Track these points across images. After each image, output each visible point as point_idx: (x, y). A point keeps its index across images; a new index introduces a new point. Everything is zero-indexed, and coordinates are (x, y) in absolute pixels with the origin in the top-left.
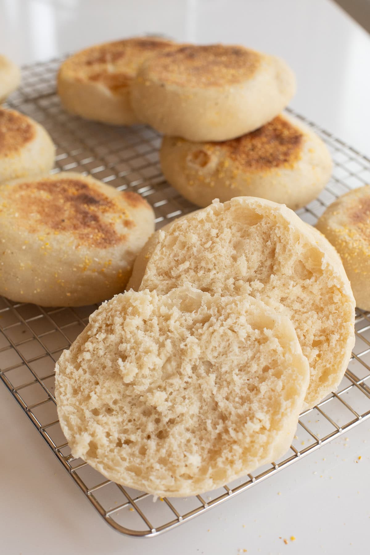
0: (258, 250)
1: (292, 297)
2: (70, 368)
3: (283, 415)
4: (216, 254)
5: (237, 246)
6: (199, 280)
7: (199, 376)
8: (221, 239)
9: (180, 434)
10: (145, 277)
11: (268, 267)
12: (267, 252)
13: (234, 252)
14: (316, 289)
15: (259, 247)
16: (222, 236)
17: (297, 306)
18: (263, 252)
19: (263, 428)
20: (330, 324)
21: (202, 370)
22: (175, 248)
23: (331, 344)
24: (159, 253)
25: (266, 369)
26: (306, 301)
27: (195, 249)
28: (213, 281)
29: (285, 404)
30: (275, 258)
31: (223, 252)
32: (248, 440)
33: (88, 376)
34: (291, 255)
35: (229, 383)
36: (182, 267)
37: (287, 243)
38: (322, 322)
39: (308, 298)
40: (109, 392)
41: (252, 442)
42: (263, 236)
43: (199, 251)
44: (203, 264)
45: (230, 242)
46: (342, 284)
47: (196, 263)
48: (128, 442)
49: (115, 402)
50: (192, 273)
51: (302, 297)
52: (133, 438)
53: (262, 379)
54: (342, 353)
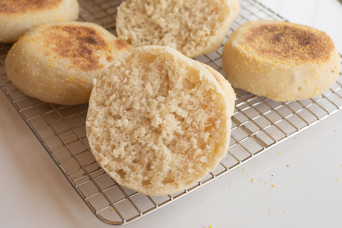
0: (157, 78)
1: (185, 102)
4: (131, 85)
5: (144, 78)
6: (123, 104)
8: (133, 76)
10: (89, 108)
11: (166, 87)
12: (163, 78)
13: (143, 82)
14: (199, 93)
15: (158, 75)
16: (133, 73)
17: (190, 107)
18: (161, 78)
20: (213, 114)
22: (105, 87)
23: (216, 127)
24: (95, 92)
26: (195, 103)
27: (117, 85)
28: (133, 103)
30: (169, 80)
31: (136, 83)
34: (179, 76)
36: (112, 98)
37: (175, 69)
38: (208, 115)
39: (196, 101)
42: (159, 68)
43: (120, 86)
44: (124, 93)
45: (139, 77)
46: (215, 87)
47: (119, 94)
50: (118, 100)
51: (192, 101)
54: (224, 131)
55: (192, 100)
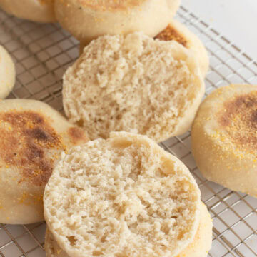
0: (129, 163)
2: (71, 77)
3: (186, 109)
4: (101, 164)
5: (115, 161)
6: (89, 180)
7: (142, 85)
8: (104, 157)
9: (129, 117)
10: (52, 176)
11: (136, 173)
12: (136, 164)
13: (113, 165)
14: (171, 183)
15: (130, 161)
16: (105, 155)
17: (158, 196)
18: (133, 164)
19: (174, 116)
21: (144, 82)
22: (73, 162)
24: (61, 164)
25: (179, 83)
26: (165, 193)
27: (86, 163)
28: (99, 180)
29: (187, 103)
30: (141, 167)
31: (106, 163)
32: (165, 122)
33: (80, 82)
34: (152, 164)
35: (158, 90)
36: (77, 172)
37: (149, 156)
38: (177, 204)
39: (166, 191)
40: (91, 91)
41: (167, 123)
43: (89, 163)
44: (92, 171)
45: (110, 159)
47: (87, 171)
48: (100, 120)
49: (95, 97)
50: (85, 176)
51: (162, 190)
52: (103, 118)
53: (177, 88)
55: (162, 188)
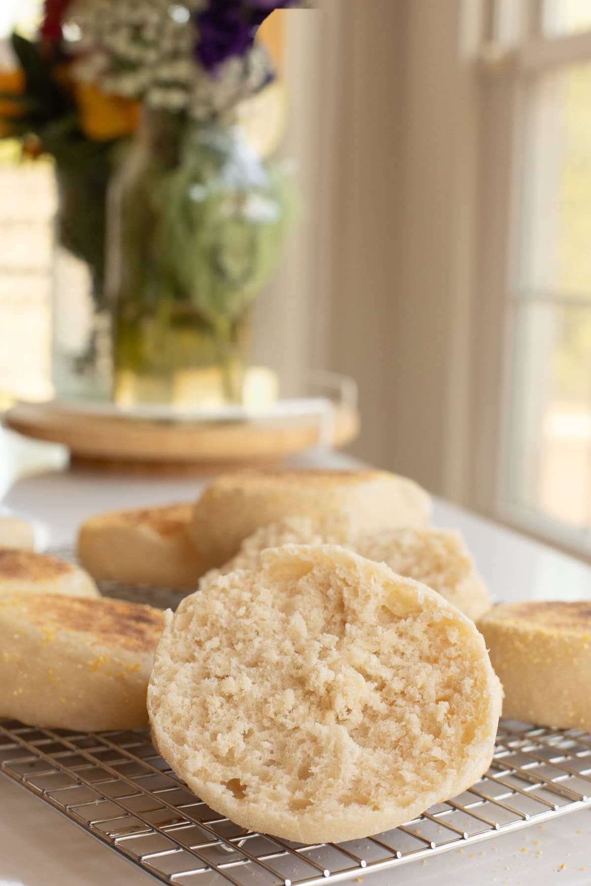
0: (317, 606)
1: (387, 649)
4: (256, 619)
5: (285, 610)
6: (238, 655)
8: (260, 603)
11: (338, 622)
12: (332, 605)
13: (283, 615)
14: (418, 630)
15: (318, 601)
16: (260, 598)
17: (396, 661)
18: (326, 607)
20: (454, 670)
22: (193, 626)
23: (464, 693)
24: (170, 636)
26: (408, 653)
27: (223, 622)
28: (262, 650)
30: (346, 608)
31: (267, 615)
34: (368, 597)
36: (209, 646)
37: (358, 583)
38: (442, 672)
39: (411, 648)
42: (321, 588)
43: (229, 621)
44: (240, 635)
45: (273, 606)
47: (228, 639)
50: (227, 650)
51: (401, 648)
54: (485, 696)
55: (402, 644)
